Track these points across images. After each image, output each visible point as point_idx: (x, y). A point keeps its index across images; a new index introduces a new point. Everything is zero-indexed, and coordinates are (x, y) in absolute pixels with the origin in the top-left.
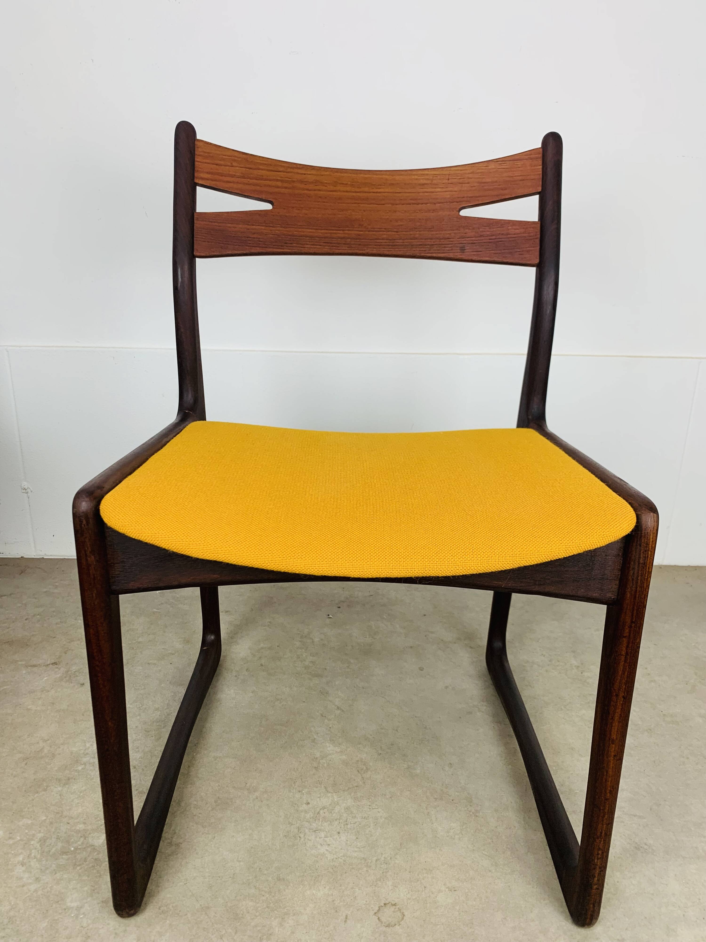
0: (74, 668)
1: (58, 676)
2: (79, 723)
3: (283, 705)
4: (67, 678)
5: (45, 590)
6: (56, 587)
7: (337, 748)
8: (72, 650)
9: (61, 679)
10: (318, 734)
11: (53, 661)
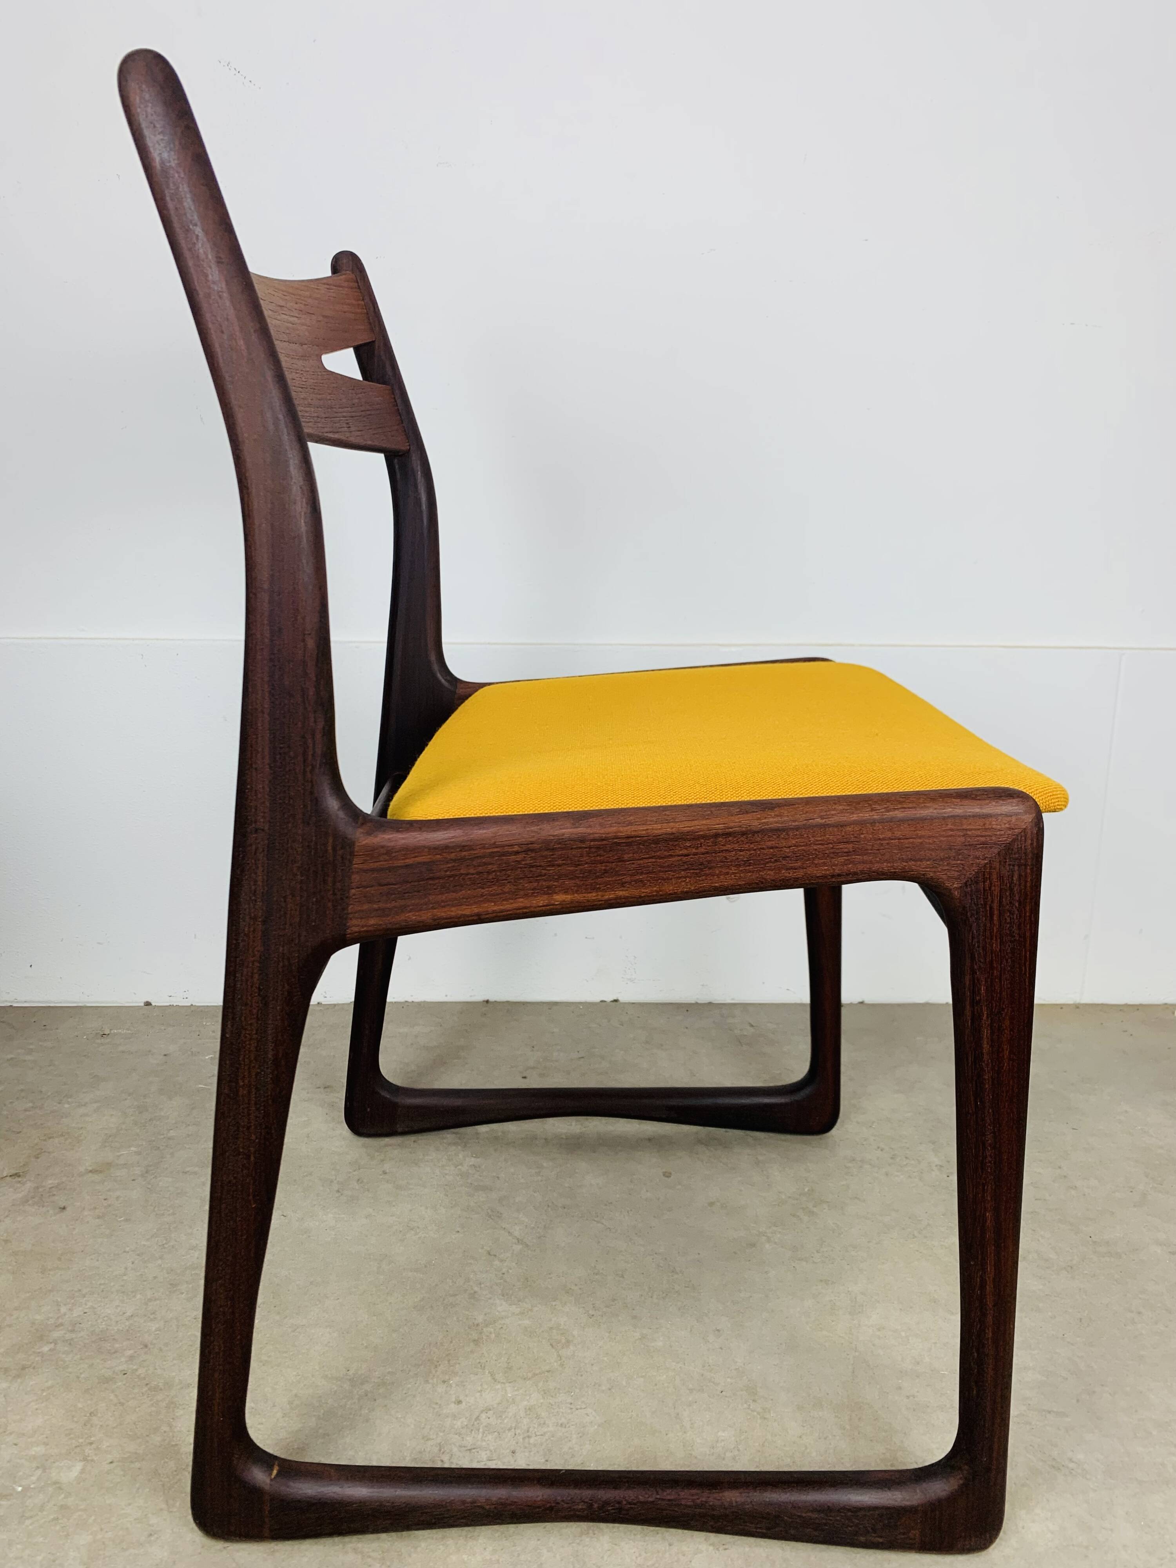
0: (50, 1182)
1: (20, 1195)
2: (51, 1273)
3: (420, 1238)
4: (36, 1199)
5: (9, 1056)
6: (30, 1051)
7: (514, 1306)
8: (49, 1153)
9: (25, 1201)
10: (480, 1284)
11: (14, 1172)
